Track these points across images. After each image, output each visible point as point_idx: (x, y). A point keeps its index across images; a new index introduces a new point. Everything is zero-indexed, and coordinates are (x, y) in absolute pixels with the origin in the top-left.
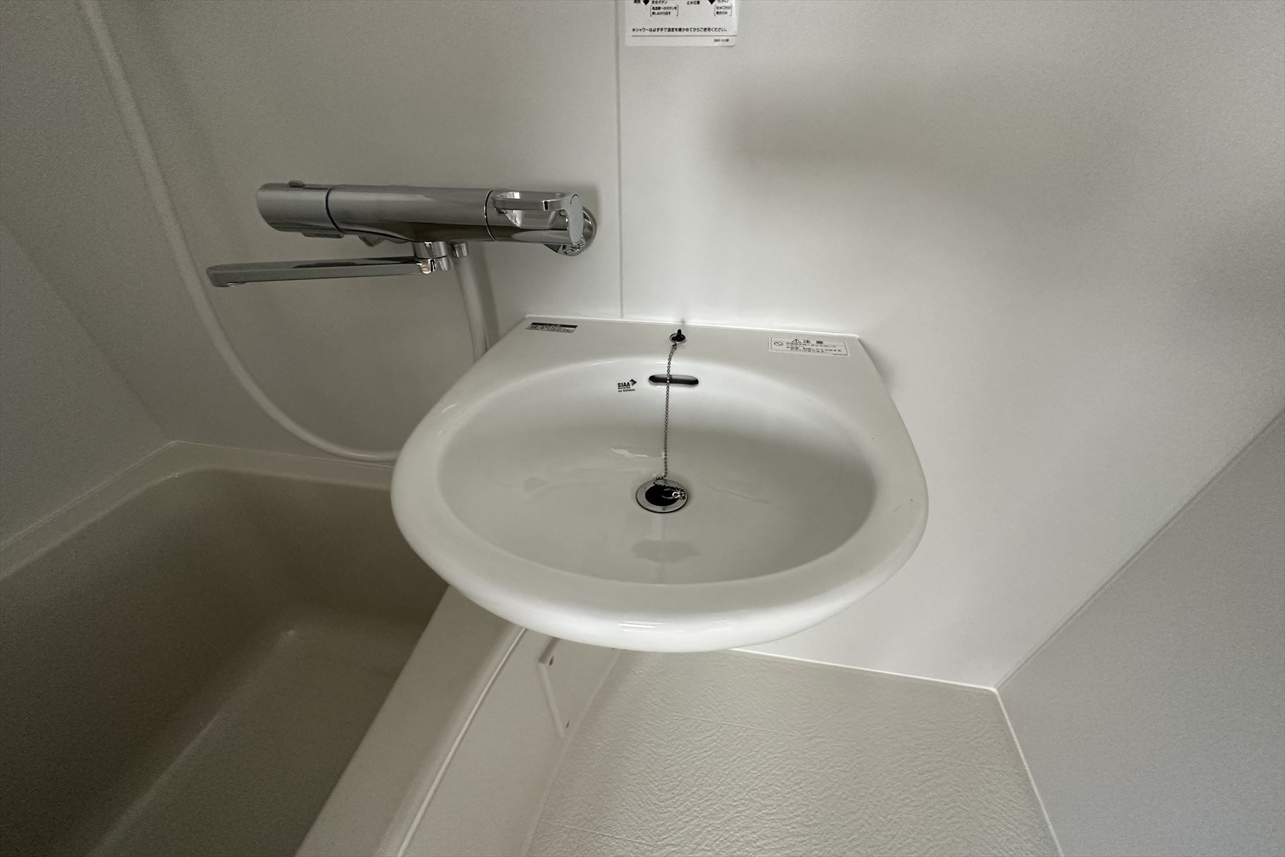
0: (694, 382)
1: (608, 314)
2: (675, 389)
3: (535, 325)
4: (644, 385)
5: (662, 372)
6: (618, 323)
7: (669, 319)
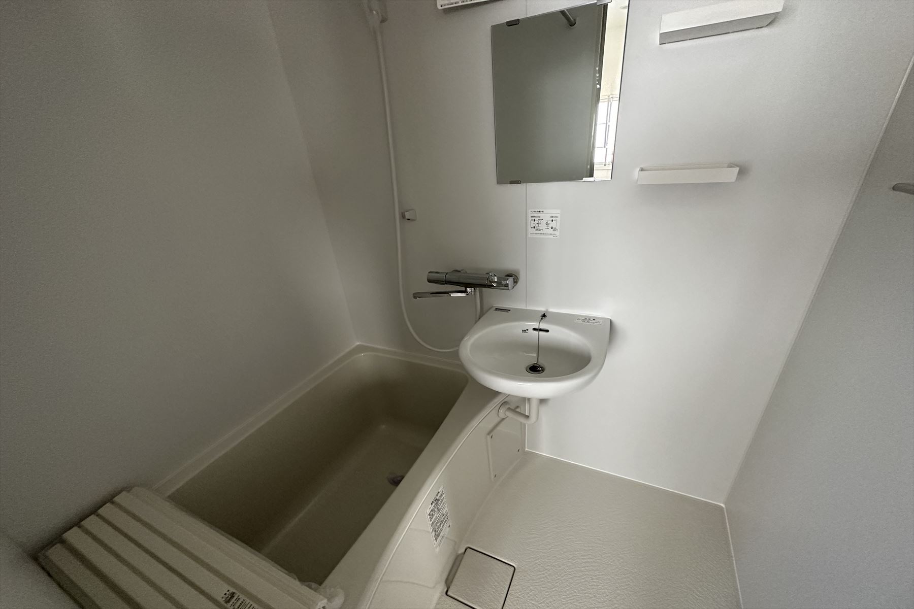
0: (547, 331)
1: (521, 306)
2: (541, 333)
3: (496, 309)
4: (531, 331)
5: (537, 327)
6: (524, 309)
7: (542, 309)
